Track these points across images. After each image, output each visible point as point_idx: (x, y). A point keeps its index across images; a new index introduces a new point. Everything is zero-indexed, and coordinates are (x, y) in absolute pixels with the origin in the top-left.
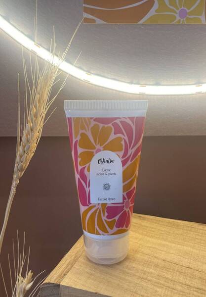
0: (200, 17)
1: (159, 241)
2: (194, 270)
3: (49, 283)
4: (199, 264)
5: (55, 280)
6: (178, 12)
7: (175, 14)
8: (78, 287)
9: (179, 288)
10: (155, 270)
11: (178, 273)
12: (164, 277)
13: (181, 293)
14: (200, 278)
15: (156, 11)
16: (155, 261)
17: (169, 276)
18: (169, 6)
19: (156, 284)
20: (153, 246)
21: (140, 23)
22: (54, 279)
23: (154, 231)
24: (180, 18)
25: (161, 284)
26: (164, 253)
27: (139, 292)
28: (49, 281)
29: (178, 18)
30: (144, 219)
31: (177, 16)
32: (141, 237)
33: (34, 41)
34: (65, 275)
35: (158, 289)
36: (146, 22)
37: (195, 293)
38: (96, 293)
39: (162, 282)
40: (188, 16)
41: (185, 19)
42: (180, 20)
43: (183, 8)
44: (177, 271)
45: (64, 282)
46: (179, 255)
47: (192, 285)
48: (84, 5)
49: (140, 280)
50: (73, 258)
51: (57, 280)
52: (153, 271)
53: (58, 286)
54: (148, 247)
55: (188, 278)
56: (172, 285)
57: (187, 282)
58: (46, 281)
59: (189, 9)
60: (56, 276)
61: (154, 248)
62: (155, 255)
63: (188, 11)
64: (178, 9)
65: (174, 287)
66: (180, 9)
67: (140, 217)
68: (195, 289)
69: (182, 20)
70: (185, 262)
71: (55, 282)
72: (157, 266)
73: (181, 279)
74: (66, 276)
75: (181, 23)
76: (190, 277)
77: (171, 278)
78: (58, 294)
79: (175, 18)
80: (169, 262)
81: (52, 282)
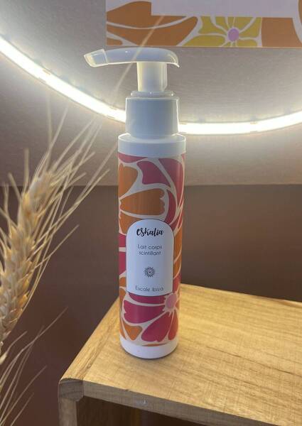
0: (255, 39)
1: (203, 321)
2: (244, 359)
3: (69, 379)
4: (251, 351)
5: (77, 375)
6: (227, 32)
7: (223, 35)
8: (104, 384)
9: (224, 382)
10: (196, 360)
11: (224, 363)
12: (207, 369)
13: (227, 389)
14: (250, 369)
15: (200, 32)
16: (198, 348)
17: (213, 368)
18: (215, 25)
19: (197, 378)
21: (179, 45)
22: (76, 373)
24: (229, 41)
25: (203, 378)
26: (208, 337)
27: (177, 388)
28: (70, 377)
29: (227, 40)
31: (226, 37)
33: (43, 67)
34: (88, 368)
35: (200, 384)
36: (186, 44)
37: (244, 388)
38: (127, 390)
39: (206, 376)
40: (239, 38)
41: (236, 42)
42: (230, 43)
43: (233, 28)
44: (224, 361)
45: (88, 378)
46: (226, 340)
47: (241, 378)
48: (108, 23)
49: (179, 373)
50: (96, 345)
51: (79, 375)
52: (195, 361)
53: (81, 382)
54: (188, 329)
55: (236, 370)
56: (216, 379)
58: (65, 376)
59: (241, 29)
60: (77, 370)
61: (195, 330)
62: (197, 340)
63: (240, 32)
64: (227, 29)
66: (230, 29)
68: (243, 383)
69: (232, 43)
70: (233, 348)
71: (77, 378)
72: (199, 354)
73: (228, 371)
74: (90, 370)
75: (231, 46)
76: (238, 368)
77: (215, 370)
78: (81, 391)
79: (224, 40)
80: (214, 349)
81: (73, 377)
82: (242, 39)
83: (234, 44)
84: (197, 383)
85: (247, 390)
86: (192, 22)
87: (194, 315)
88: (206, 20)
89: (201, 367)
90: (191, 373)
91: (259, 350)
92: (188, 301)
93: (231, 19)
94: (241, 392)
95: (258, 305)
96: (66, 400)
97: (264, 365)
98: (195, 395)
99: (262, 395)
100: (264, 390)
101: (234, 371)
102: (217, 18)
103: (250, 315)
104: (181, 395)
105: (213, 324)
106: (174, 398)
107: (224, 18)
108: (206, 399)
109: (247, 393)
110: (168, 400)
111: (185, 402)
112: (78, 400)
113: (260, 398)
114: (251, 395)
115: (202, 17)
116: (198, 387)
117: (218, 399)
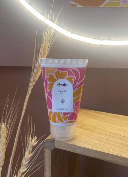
1: (108, 124)
12: (110, 140)
16: (106, 132)
17: (113, 139)
20: (105, 126)
21: (100, 7)
23: (105, 119)
26: (110, 129)
29: (122, 4)
30: (100, 113)
31: (121, 3)
32: (98, 121)
35: (106, 145)
39: (109, 142)
40: (127, 3)
41: (125, 5)
44: (118, 137)
46: (119, 131)
52: (104, 137)
55: (123, 141)
57: (123, 143)
61: (105, 127)
62: (106, 130)
65: (115, 144)
67: (98, 112)
70: (122, 134)
72: (106, 135)
73: (119, 141)
75: (123, 7)
76: (124, 140)
84: (105, 144)
89: (107, 139)
90: (103, 141)
98: (104, 148)
104: (98, 148)
105: (112, 125)
108: (109, 150)
111: (100, 151)
112: (52, 150)
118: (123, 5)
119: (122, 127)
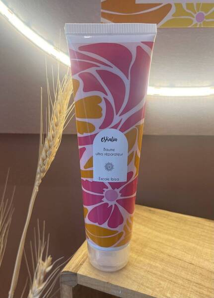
2: (196, 266)
3: (68, 272)
4: (202, 260)
5: (73, 269)
6: (195, 15)
7: (192, 18)
9: (180, 282)
10: (160, 264)
11: (181, 268)
12: (167, 272)
13: (182, 287)
14: (200, 274)
15: (173, 16)
16: (161, 255)
18: (185, 9)
19: (160, 278)
22: (73, 268)
24: (197, 22)
25: (164, 278)
26: (169, 248)
27: (145, 284)
28: (68, 270)
29: (195, 22)
31: (194, 20)
34: (81, 264)
35: (162, 282)
36: (162, 25)
37: (194, 288)
38: (108, 283)
39: (166, 276)
40: (205, 20)
41: (202, 23)
43: (200, 12)
44: (181, 266)
45: (81, 272)
46: (183, 251)
47: (193, 280)
48: (102, 10)
49: (146, 273)
51: (74, 269)
52: (159, 265)
53: (76, 274)
54: (156, 241)
55: (190, 273)
56: (174, 280)
57: (188, 277)
58: (65, 269)
59: (206, 13)
60: (73, 266)
63: (205, 15)
64: (195, 13)
66: (197, 13)
68: (195, 284)
69: (199, 23)
70: (188, 258)
71: (73, 271)
72: (162, 260)
73: (183, 274)
74: (83, 266)
75: (198, 27)
76: (191, 273)
77: (173, 272)
78: (76, 281)
79: (191, 21)
80: (173, 257)
81: (70, 270)
82: (207, 20)
83: (200, 24)
84: (159, 281)
85: (196, 289)
86: (168, 7)
87: (160, 232)
88: (178, 6)
89: (163, 269)
90: (156, 274)
91: (208, 260)
92: (157, 221)
93: (198, 5)
94: (192, 290)
95: (209, 226)
96: (66, 286)
97: (211, 272)
98: (157, 289)
99: (209, 294)
100: (210, 290)
101: (188, 274)
102: (187, 4)
103: (203, 234)
104: (147, 289)
105: (173, 238)
106: (142, 291)
107: (192, 4)
108: (165, 293)
109: (197, 291)
110: (137, 292)
111: (150, 295)
112: (74, 286)
113: (207, 295)
114: (200, 293)
115: (175, 4)
116: (160, 284)
117: (174, 295)
118: (196, 24)
119: (190, 244)
